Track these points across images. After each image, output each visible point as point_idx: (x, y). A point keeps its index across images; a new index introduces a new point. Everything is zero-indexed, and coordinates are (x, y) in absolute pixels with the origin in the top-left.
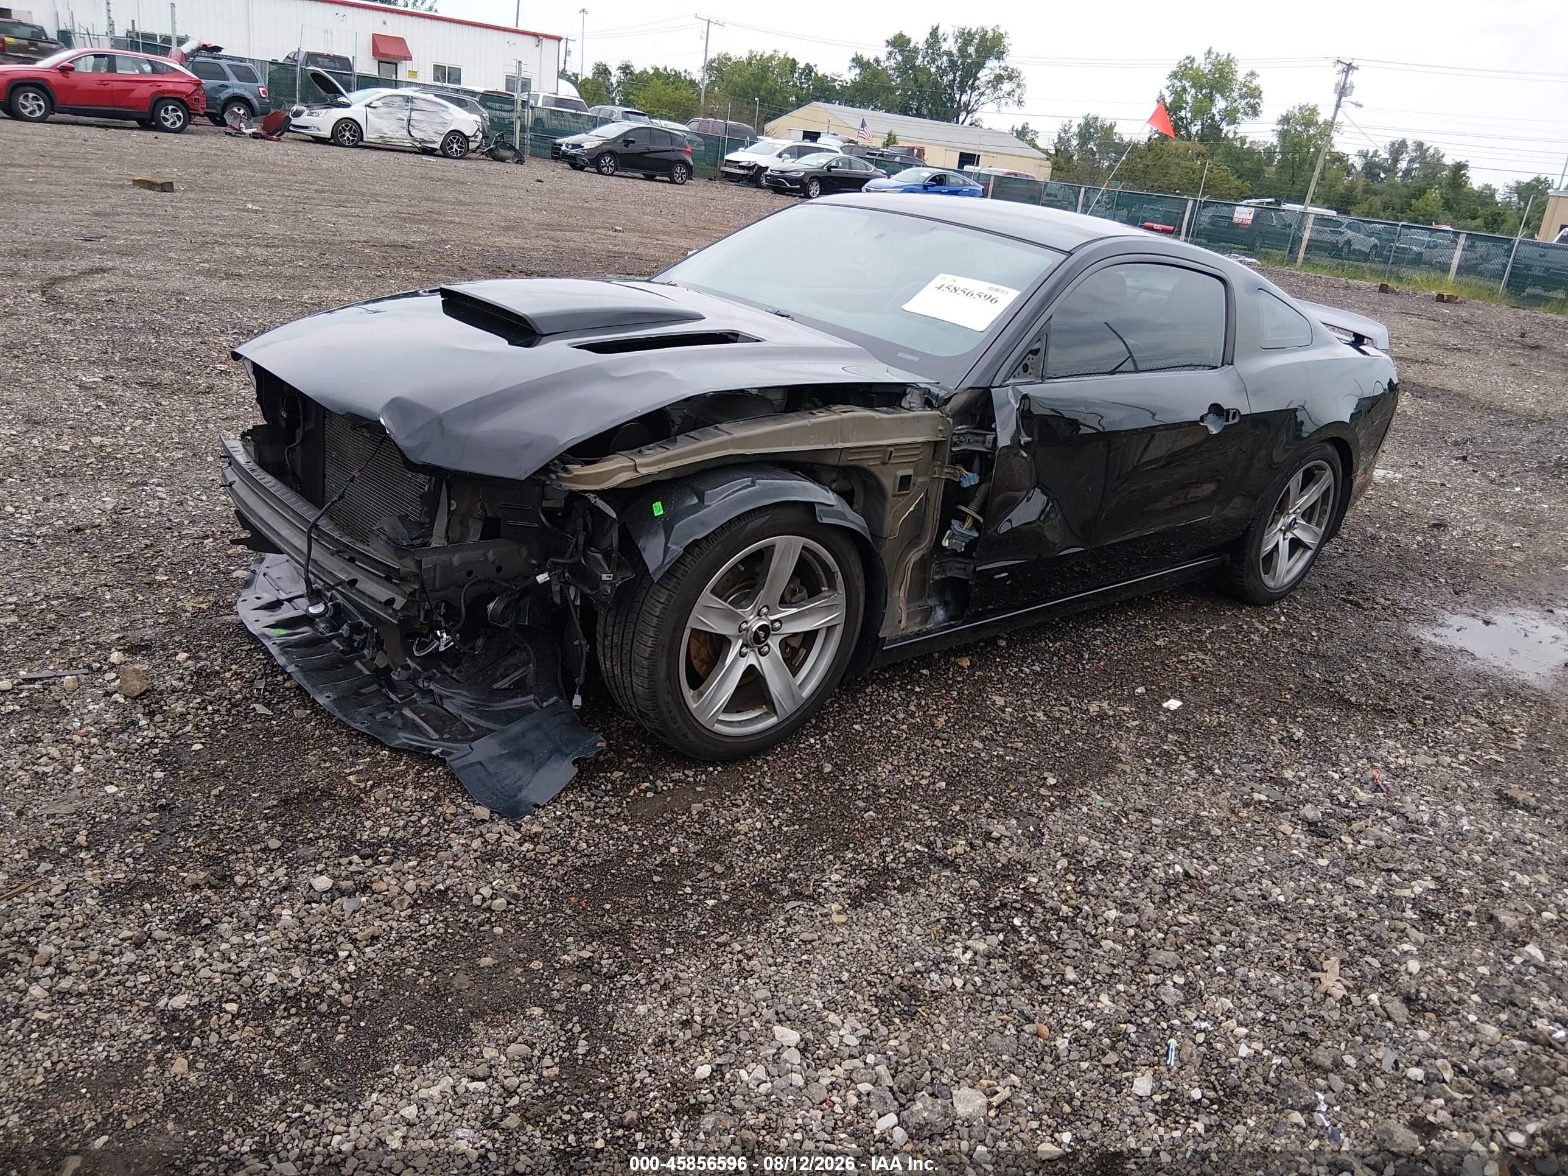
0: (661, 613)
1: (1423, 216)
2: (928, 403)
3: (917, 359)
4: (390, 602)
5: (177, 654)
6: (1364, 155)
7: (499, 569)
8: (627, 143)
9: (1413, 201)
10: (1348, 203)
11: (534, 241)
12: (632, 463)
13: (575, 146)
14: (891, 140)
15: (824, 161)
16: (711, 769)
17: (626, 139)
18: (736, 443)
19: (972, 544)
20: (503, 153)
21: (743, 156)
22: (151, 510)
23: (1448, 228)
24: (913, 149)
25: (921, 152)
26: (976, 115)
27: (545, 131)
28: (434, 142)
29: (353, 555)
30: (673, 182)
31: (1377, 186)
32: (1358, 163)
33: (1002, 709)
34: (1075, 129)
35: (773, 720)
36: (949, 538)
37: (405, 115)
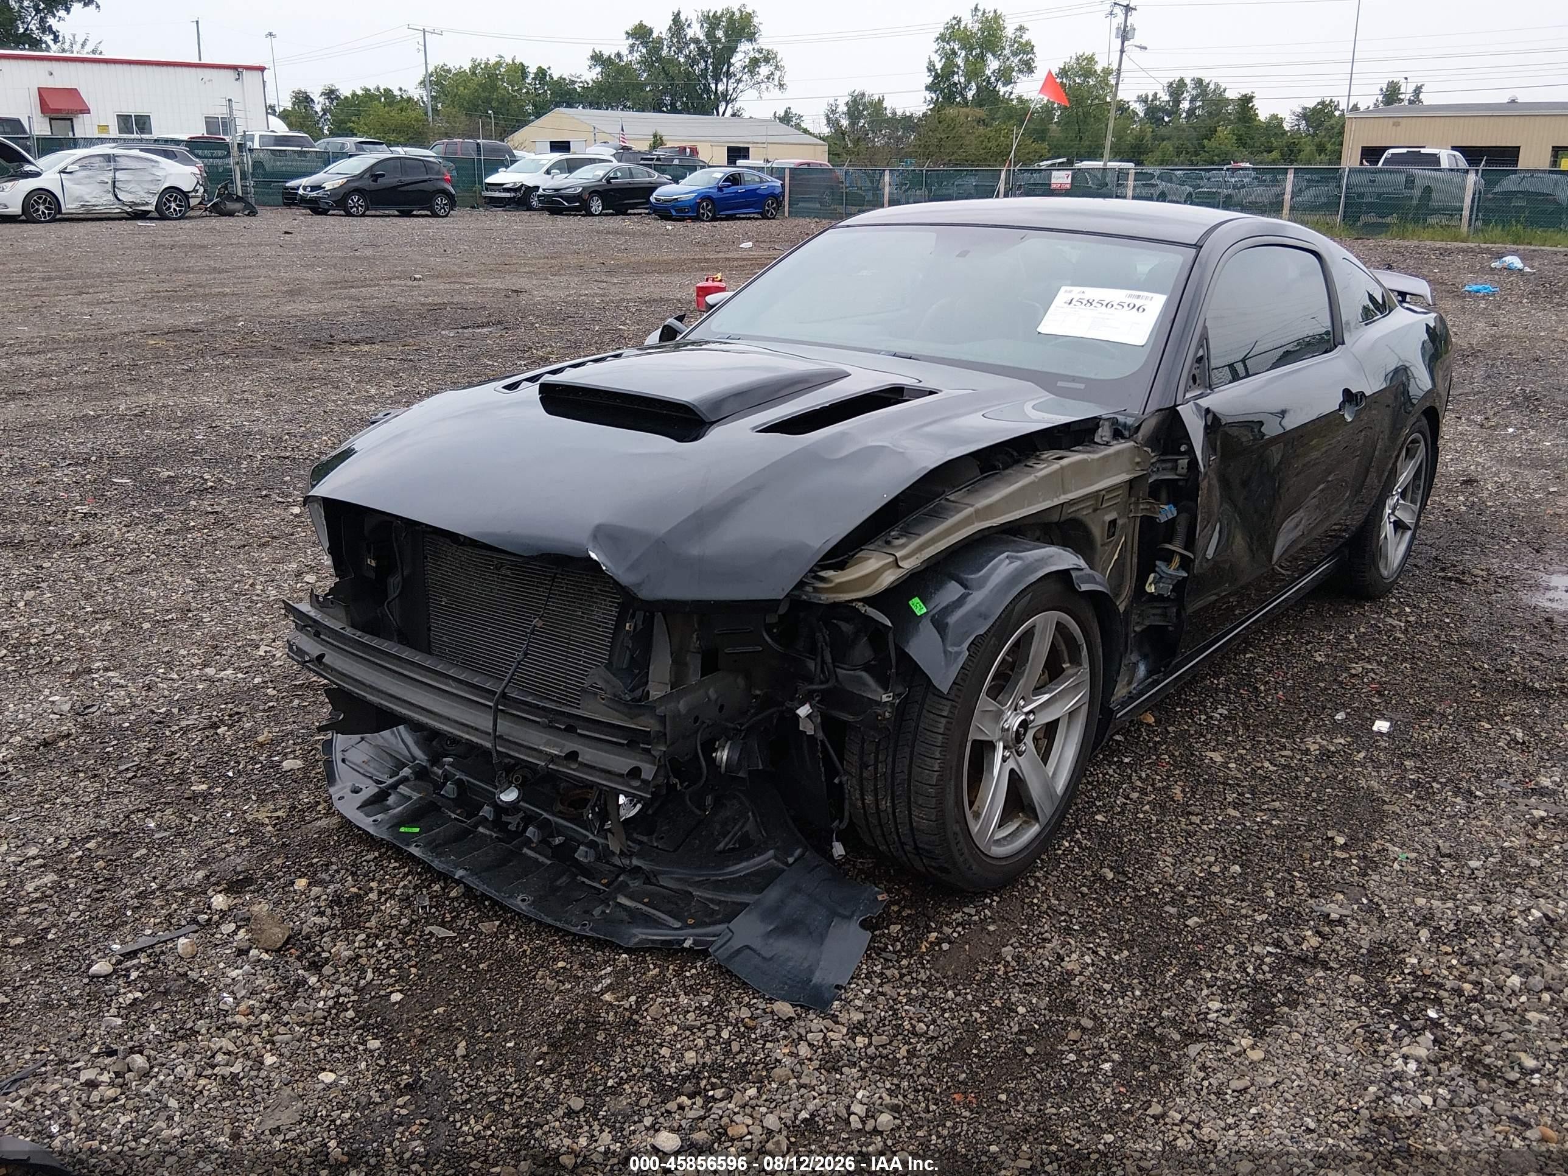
0: (946, 728)
1: (1218, 156)
2: (1118, 433)
3: (1082, 386)
4: (635, 773)
5: (292, 883)
6: (1143, 100)
7: (721, 708)
8: (375, 177)
9: (1206, 142)
10: (1140, 153)
11: (331, 303)
12: (891, 559)
13: (314, 188)
14: (658, 141)
15: (601, 173)
16: (988, 901)
17: (373, 173)
18: (979, 515)
19: (1179, 586)
20: (231, 206)
21: (503, 177)
22: (121, 703)
23: (1248, 165)
24: (685, 149)
25: (694, 151)
26: (737, 105)
27: (266, 175)
28: (147, 204)
29: (572, 722)
30: (435, 215)
31: (1163, 131)
32: (1140, 109)
33: (1225, 765)
34: (843, 108)
35: (1035, 829)
36: (1155, 582)
37: (108, 177)
